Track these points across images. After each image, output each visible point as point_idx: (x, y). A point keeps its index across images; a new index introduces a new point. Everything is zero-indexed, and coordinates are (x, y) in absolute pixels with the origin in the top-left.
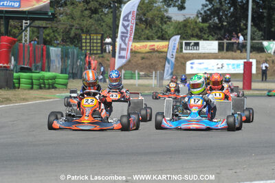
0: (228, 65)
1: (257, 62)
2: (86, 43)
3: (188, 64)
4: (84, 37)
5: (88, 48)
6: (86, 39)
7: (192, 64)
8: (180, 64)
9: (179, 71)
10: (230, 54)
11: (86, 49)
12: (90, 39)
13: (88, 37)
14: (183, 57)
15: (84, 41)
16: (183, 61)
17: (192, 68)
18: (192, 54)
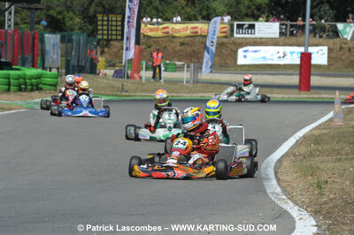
0: (292, 53)
1: (329, 49)
2: (102, 25)
3: (240, 51)
4: (100, 18)
5: (105, 32)
6: (103, 20)
7: (245, 51)
8: (229, 52)
9: (228, 61)
11: (103, 34)
12: (108, 21)
13: (105, 18)
14: (234, 43)
15: (100, 23)
16: (234, 48)
17: (245, 57)
18: (246, 39)
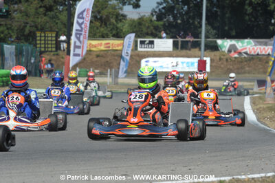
0: (182, 63)
1: (211, 60)
2: (40, 40)
3: (143, 62)
4: (38, 34)
5: (43, 46)
6: (41, 36)
7: (147, 62)
8: (135, 62)
9: (133, 69)
10: (184, 52)
11: (41, 47)
12: (45, 36)
13: (43, 35)
14: (138, 55)
15: (38, 38)
16: (138, 59)
18: (147, 52)
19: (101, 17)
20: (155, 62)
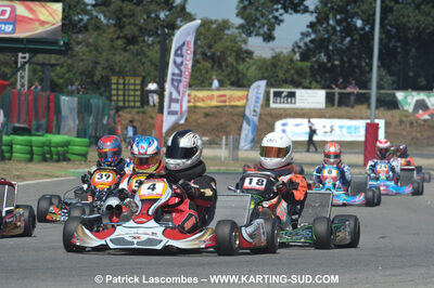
0: (341, 127)
1: (386, 123)
2: (117, 89)
3: (278, 125)
4: (114, 80)
5: (121, 98)
6: (118, 84)
7: (284, 125)
8: (265, 125)
10: (343, 110)
11: (117, 100)
12: (124, 84)
13: (121, 81)
14: (270, 115)
15: (114, 87)
16: (269, 119)
17: (284, 131)
18: (285, 109)
19: (213, 54)
20: (297, 125)
